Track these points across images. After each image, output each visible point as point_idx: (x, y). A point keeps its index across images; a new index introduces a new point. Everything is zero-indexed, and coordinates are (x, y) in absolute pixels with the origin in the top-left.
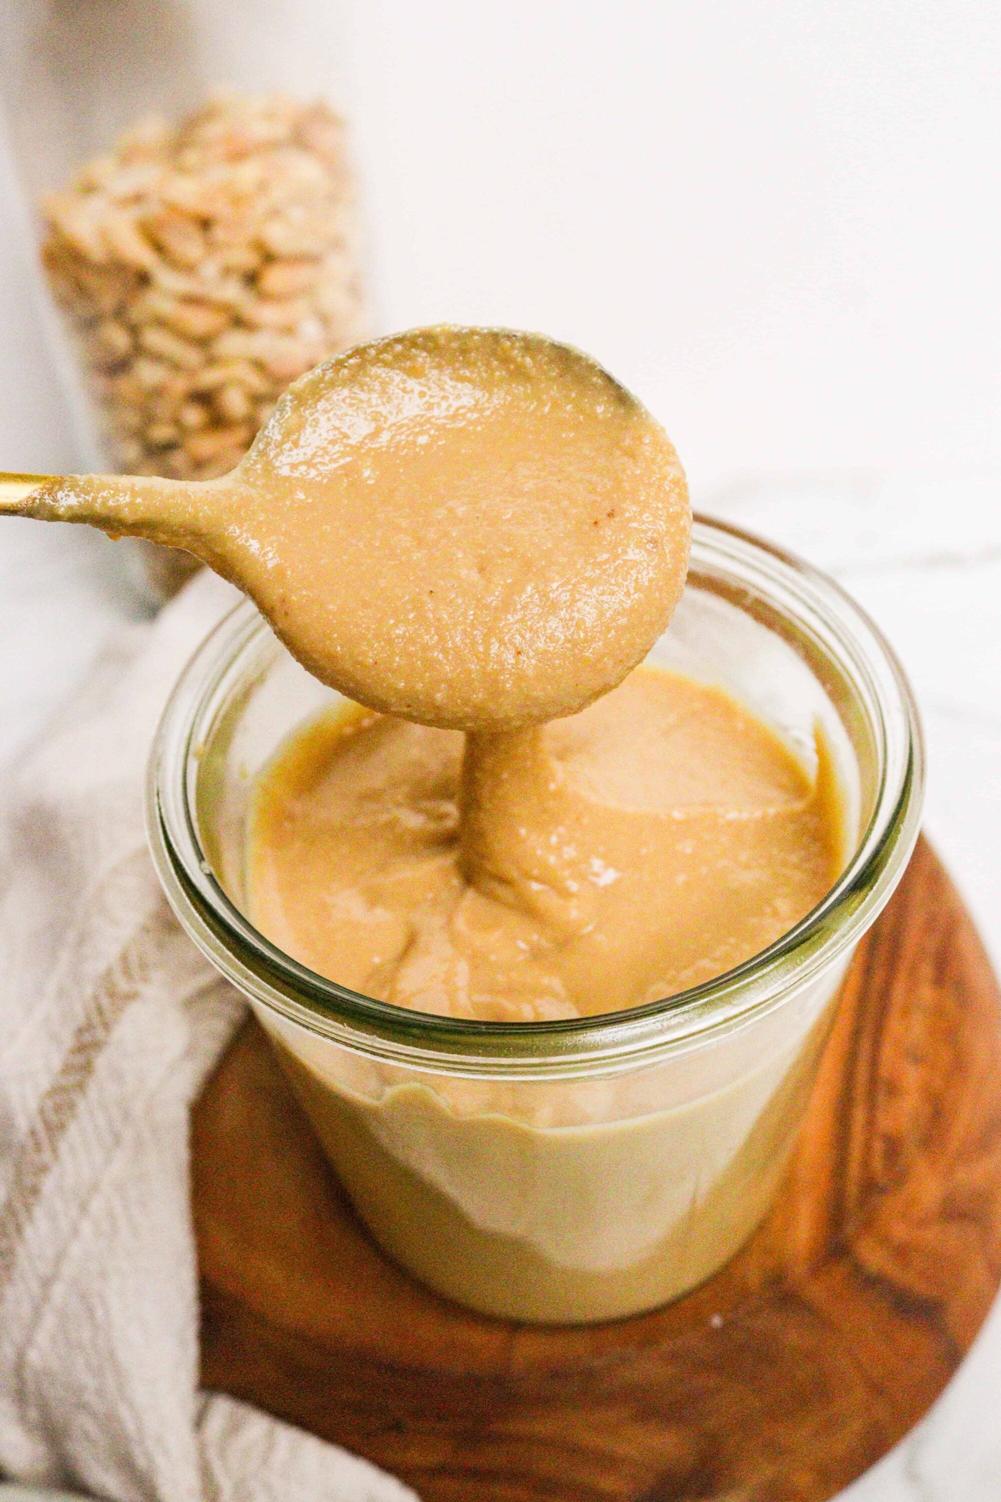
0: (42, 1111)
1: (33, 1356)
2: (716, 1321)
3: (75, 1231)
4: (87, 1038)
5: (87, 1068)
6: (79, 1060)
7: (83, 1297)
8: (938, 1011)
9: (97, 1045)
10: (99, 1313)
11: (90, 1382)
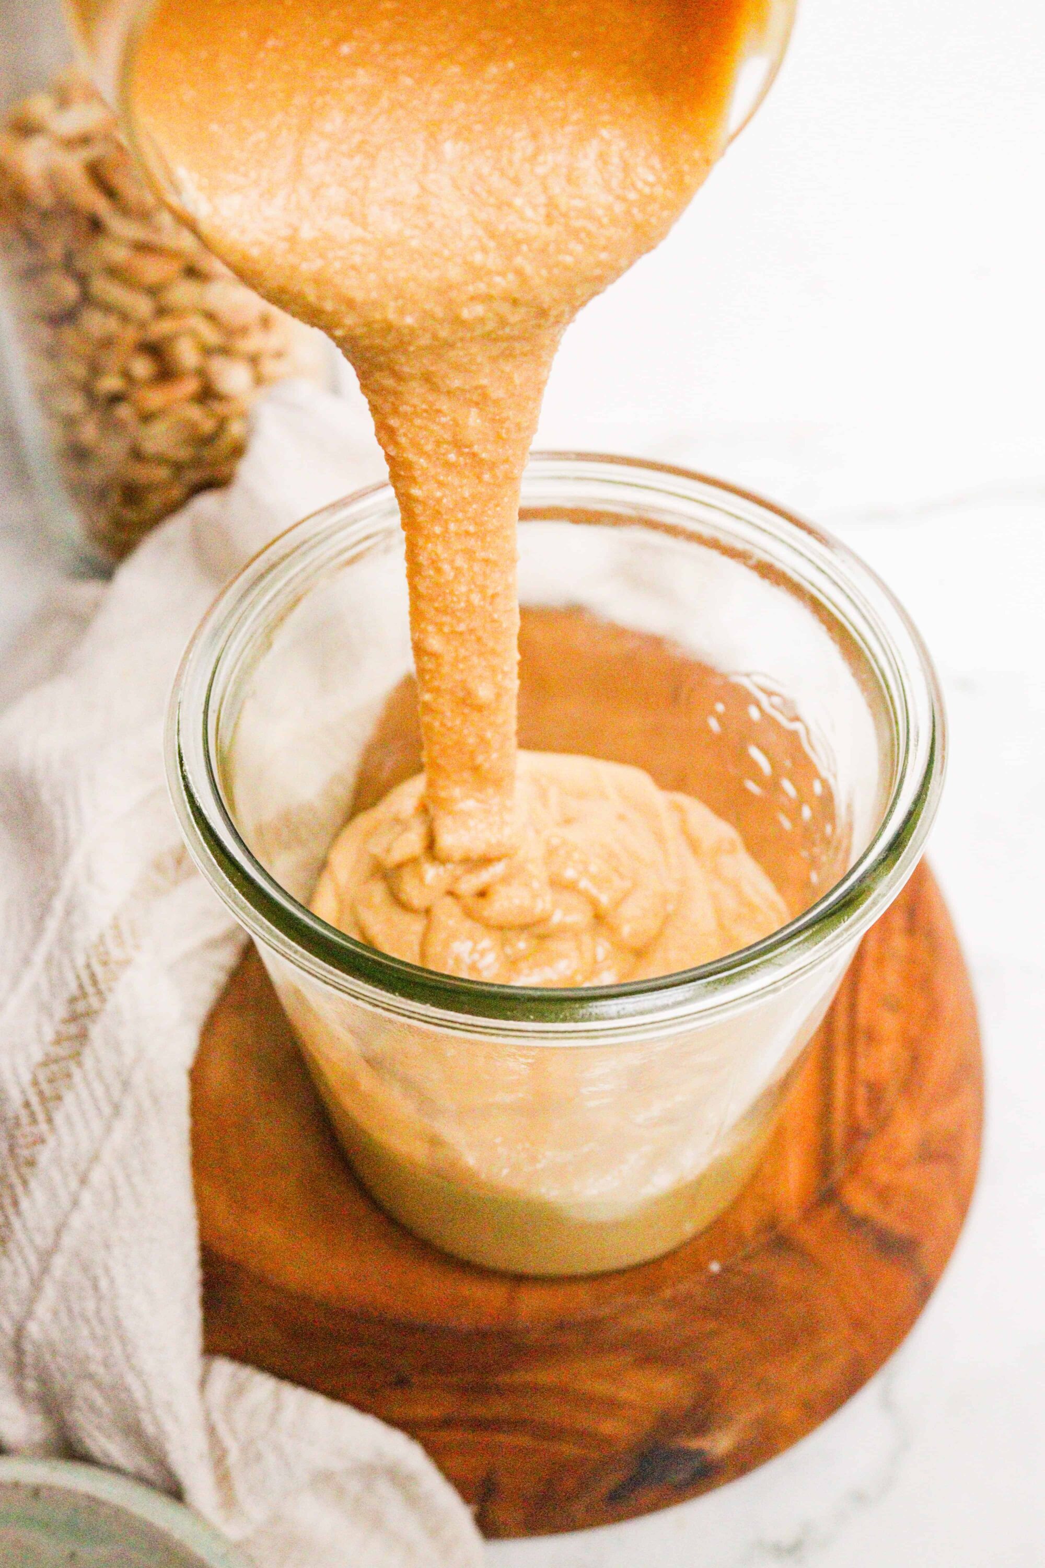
0: (35, 1083)
1: (33, 1329)
2: (715, 1267)
3: (75, 1203)
4: (81, 1007)
5: (83, 1036)
6: (73, 1029)
7: (85, 1268)
8: (911, 960)
9: (90, 1014)
10: (104, 1284)
11: (95, 1353)
